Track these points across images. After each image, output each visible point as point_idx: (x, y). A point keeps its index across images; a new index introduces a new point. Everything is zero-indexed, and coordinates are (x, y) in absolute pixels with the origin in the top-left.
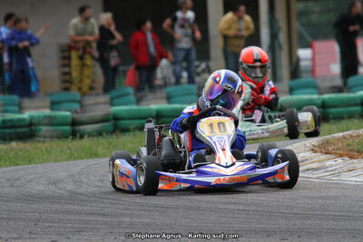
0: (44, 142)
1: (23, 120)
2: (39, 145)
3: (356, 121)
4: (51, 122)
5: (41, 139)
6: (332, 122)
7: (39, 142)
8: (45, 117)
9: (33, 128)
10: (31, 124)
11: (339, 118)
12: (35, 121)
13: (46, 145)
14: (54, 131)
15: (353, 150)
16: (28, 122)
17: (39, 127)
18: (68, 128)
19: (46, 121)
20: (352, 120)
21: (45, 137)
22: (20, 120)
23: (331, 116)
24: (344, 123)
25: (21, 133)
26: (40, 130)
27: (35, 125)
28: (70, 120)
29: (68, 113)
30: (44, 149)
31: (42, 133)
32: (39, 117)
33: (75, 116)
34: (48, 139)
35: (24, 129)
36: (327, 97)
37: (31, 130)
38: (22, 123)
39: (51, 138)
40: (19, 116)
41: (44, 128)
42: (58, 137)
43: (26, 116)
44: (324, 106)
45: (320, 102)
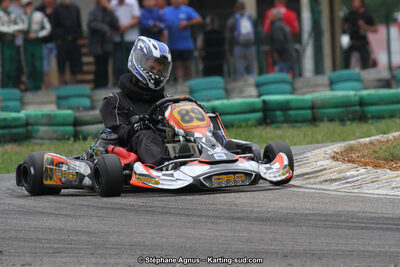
0: (42, 145)
1: (18, 119)
2: (36, 148)
4: (51, 121)
5: (39, 141)
6: (370, 121)
7: (37, 144)
8: (43, 116)
9: (30, 128)
10: (27, 124)
11: (379, 117)
12: (31, 121)
13: (43, 148)
14: (54, 132)
15: (380, 158)
16: (24, 122)
17: (36, 127)
18: (70, 129)
19: (44, 121)
20: (394, 119)
21: (42, 139)
22: (14, 119)
23: (369, 115)
24: (382, 124)
25: (15, 134)
26: (38, 130)
27: (32, 125)
28: (71, 120)
29: (70, 112)
31: (40, 134)
32: (37, 115)
33: (78, 114)
34: (47, 141)
35: (20, 130)
36: (365, 93)
37: (27, 131)
38: (17, 123)
39: (51, 139)
40: (14, 115)
41: (43, 129)
42: (58, 139)
43: (22, 114)
44: (362, 103)
45: (357, 99)
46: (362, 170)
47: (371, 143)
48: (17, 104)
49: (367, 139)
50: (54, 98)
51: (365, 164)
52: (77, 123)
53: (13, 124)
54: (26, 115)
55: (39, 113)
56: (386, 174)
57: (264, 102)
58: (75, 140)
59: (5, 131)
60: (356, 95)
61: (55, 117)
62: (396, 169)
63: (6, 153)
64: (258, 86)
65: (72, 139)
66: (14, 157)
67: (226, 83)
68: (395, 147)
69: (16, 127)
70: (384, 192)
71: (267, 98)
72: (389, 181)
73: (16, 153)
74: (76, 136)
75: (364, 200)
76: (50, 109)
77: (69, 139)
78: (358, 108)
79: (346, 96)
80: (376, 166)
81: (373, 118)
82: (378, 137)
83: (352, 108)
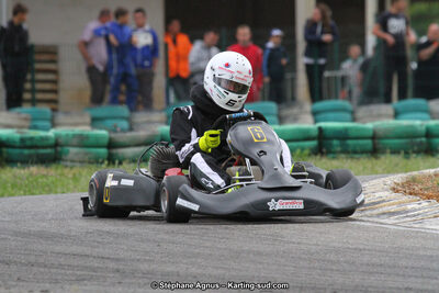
0: (71, 168)
1: (46, 138)
2: (66, 171)
4: (83, 142)
5: (69, 163)
7: (66, 166)
8: (74, 136)
9: (59, 149)
10: (57, 144)
12: (60, 140)
13: (75, 170)
14: (86, 154)
16: (52, 142)
17: (66, 149)
18: (103, 151)
19: (75, 141)
21: (72, 161)
22: (42, 139)
23: (438, 148)
25: (43, 155)
26: (68, 151)
27: (62, 146)
28: (106, 141)
29: (104, 133)
30: (70, 176)
31: (70, 156)
32: (67, 135)
33: (113, 135)
34: (78, 165)
35: (49, 151)
36: (432, 123)
37: (56, 152)
38: (45, 143)
39: (82, 162)
40: (42, 133)
41: (73, 150)
42: (90, 163)
43: (51, 133)
44: (429, 134)
45: (424, 128)
46: (425, 204)
47: (436, 175)
48: (47, 124)
49: (432, 171)
50: (88, 120)
51: (429, 198)
52: (111, 145)
53: (39, 144)
54: (56, 135)
55: (71, 133)
57: (320, 129)
58: (109, 164)
59: (33, 151)
60: (422, 125)
61: (87, 137)
63: (31, 175)
64: (315, 114)
65: (106, 162)
66: (40, 180)
67: (279, 109)
69: (43, 147)
71: (323, 124)
73: (45, 176)
74: (111, 159)
75: (426, 236)
76: (86, 130)
77: (102, 162)
78: (424, 139)
79: (412, 126)
83: (418, 140)
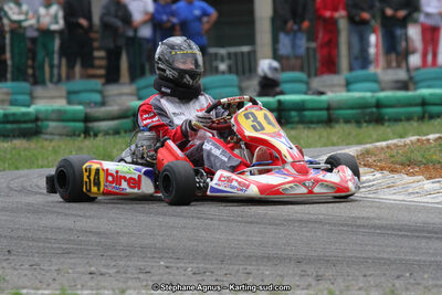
0: (51, 140)
1: (28, 114)
2: (46, 143)
3: (415, 124)
4: (61, 117)
5: (48, 137)
6: (386, 124)
7: (46, 140)
8: (53, 111)
9: (39, 123)
10: (37, 119)
11: (396, 120)
12: (41, 116)
13: (53, 144)
14: (65, 127)
15: (397, 163)
16: (33, 117)
17: (45, 123)
18: (80, 125)
19: (54, 116)
20: (412, 122)
21: (52, 134)
22: (24, 114)
23: (386, 117)
24: (399, 127)
25: (25, 129)
26: (47, 126)
27: (42, 120)
28: (83, 115)
29: (80, 108)
30: (50, 148)
31: (49, 130)
32: (47, 111)
33: (89, 110)
34: (57, 137)
35: (30, 125)
36: (382, 95)
37: (37, 127)
38: (27, 118)
39: (60, 135)
40: (24, 109)
41: (52, 124)
42: (67, 135)
43: (32, 109)
44: (379, 105)
45: (374, 101)
46: (378, 175)
47: (388, 147)
48: (27, 98)
49: (384, 144)
50: (64, 93)
51: (382, 169)
52: (87, 119)
53: (22, 119)
54: (36, 110)
55: (50, 108)
56: (402, 179)
57: (279, 102)
58: (85, 137)
59: (15, 126)
60: (372, 97)
61: (65, 112)
62: (413, 174)
63: (15, 148)
65: (82, 135)
66: (22, 153)
67: (240, 81)
68: (412, 152)
69: (25, 122)
70: (401, 198)
71: (282, 98)
72: (405, 186)
73: (25, 149)
74: (87, 132)
75: (380, 206)
76: (60, 104)
77: (79, 135)
78: (374, 110)
79: (363, 98)
80: (392, 171)
81: (389, 120)
82: (395, 141)
83: (369, 110)
